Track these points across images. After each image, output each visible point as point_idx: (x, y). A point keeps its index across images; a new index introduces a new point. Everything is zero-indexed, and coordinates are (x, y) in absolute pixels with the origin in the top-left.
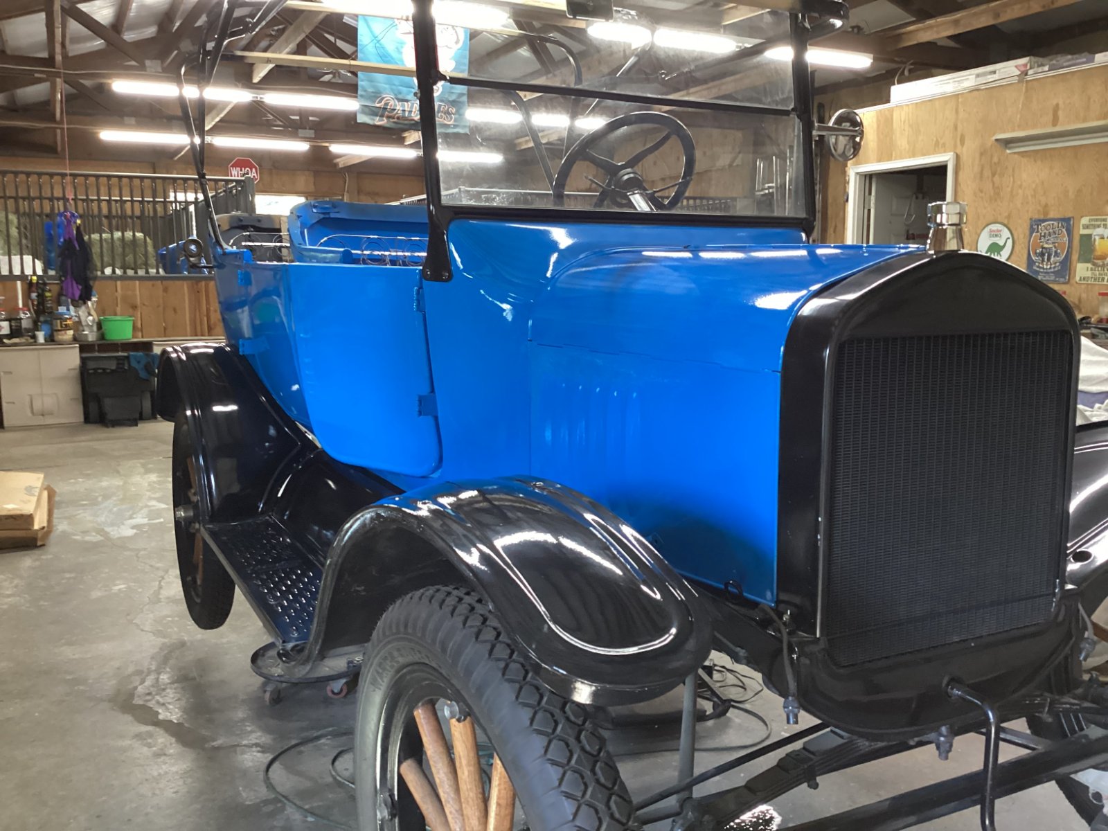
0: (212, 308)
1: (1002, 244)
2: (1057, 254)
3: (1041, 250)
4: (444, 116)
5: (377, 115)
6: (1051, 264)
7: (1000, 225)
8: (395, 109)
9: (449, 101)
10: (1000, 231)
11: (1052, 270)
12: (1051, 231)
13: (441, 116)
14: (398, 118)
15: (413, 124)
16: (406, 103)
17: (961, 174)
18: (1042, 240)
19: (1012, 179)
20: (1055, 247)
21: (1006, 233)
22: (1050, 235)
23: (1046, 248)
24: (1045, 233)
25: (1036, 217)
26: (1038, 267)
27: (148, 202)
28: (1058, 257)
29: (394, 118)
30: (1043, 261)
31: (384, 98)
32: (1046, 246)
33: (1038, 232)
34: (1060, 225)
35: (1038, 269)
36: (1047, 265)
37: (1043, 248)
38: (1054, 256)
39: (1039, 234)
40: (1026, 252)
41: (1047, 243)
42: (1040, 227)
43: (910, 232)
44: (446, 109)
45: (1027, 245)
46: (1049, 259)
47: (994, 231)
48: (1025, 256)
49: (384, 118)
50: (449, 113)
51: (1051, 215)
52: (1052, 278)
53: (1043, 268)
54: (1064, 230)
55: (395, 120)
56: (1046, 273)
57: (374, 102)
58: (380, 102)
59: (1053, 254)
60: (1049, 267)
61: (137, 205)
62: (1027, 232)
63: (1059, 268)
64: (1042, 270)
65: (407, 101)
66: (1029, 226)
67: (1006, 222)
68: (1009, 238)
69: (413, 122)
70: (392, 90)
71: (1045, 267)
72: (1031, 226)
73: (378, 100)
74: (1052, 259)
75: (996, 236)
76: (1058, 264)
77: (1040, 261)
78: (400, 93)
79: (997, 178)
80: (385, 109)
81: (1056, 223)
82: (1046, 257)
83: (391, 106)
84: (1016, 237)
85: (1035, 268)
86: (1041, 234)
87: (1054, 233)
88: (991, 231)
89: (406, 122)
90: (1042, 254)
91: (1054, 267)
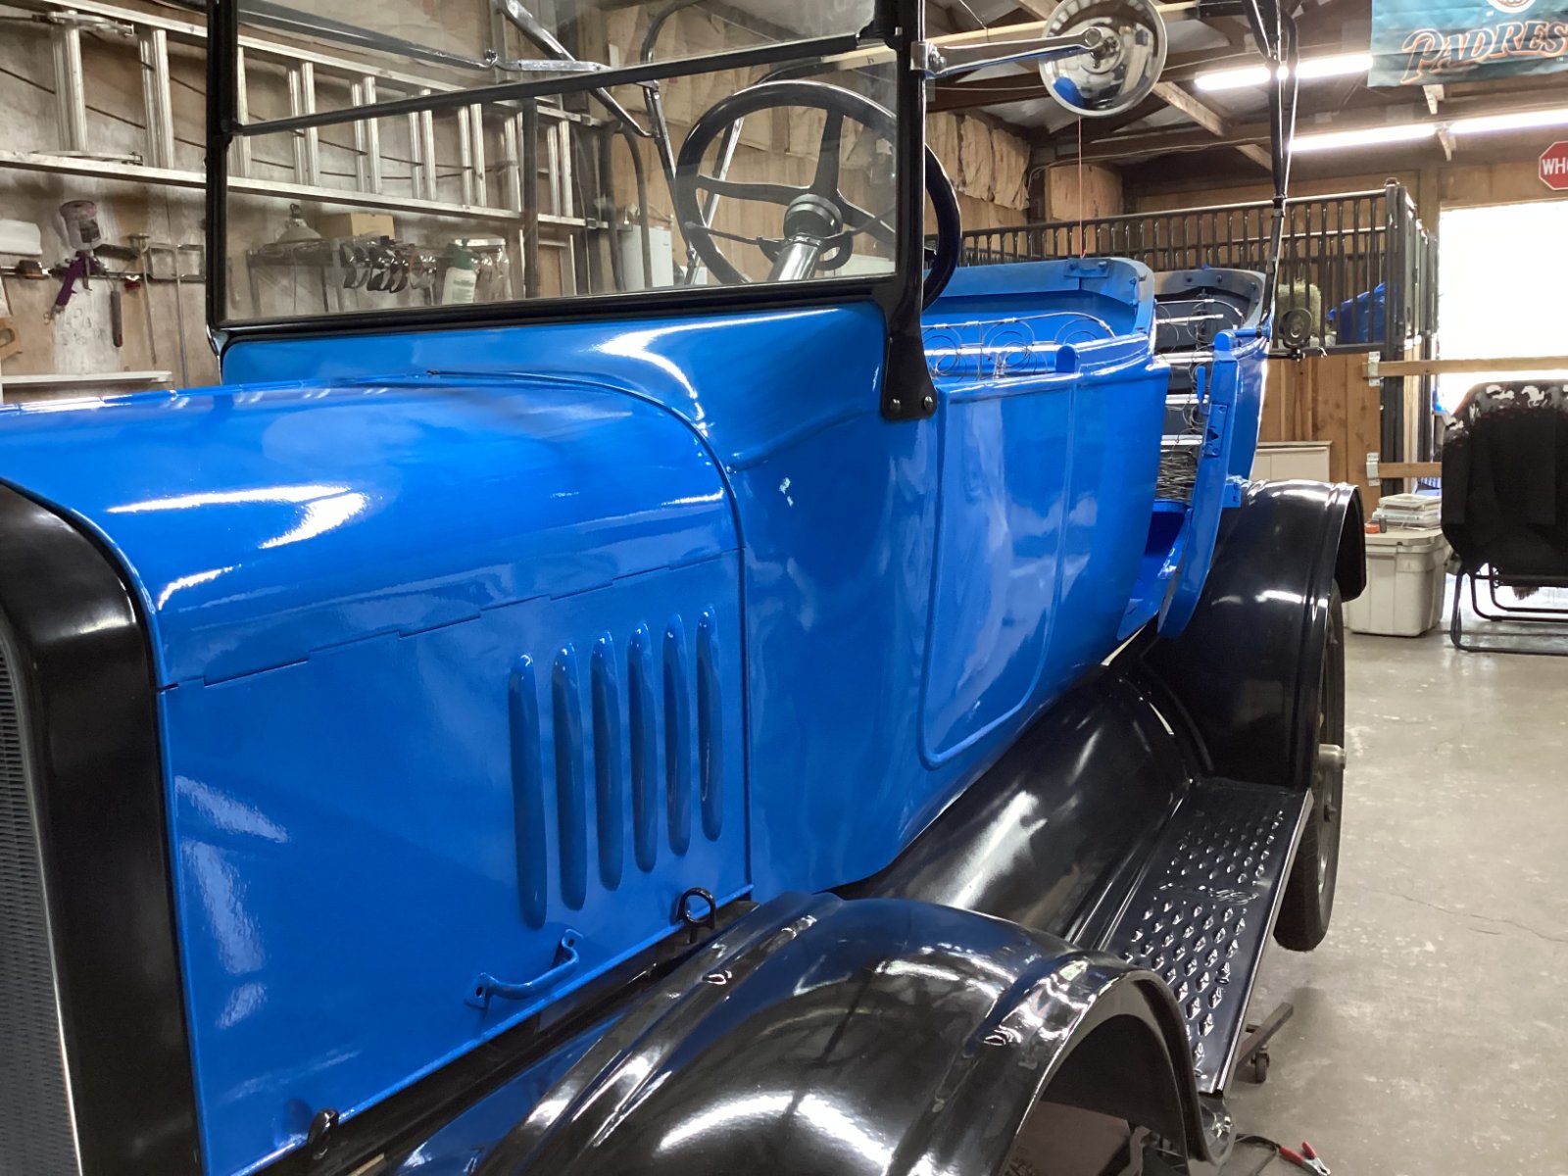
4: (1543, 44)
5: (1403, 68)
8: (1438, 51)
9: (1554, 14)
13: (1535, 44)
14: (1444, 66)
15: (1474, 70)
16: (1460, 36)
29: (1436, 67)
31: (1415, 37)
44: (1547, 29)
49: (1418, 71)
50: (1554, 37)
55: (1439, 70)
57: (1400, 46)
58: (1410, 44)
65: (1463, 31)
69: (1473, 67)
70: (1433, 18)
73: (1405, 42)
78: (1449, 20)
80: (1418, 54)
83: (1430, 46)
89: (1460, 70)
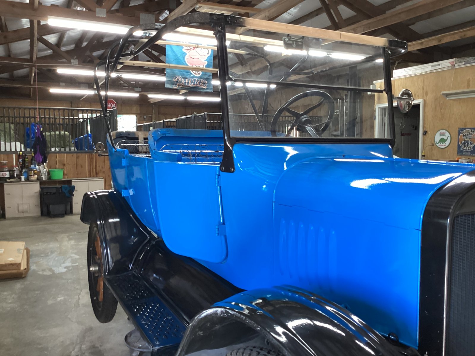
0: (98, 165)
1: (445, 138)
2: (471, 143)
3: (464, 141)
4: (202, 85)
5: (174, 84)
6: (469, 148)
7: (445, 131)
8: (181, 82)
9: (204, 78)
10: (445, 133)
11: (469, 150)
12: (468, 133)
13: (201, 84)
14: (183, 86)
15: (189, 88)
17: (426, 108)
18: (464, 137)
19: (449, 111)
20: (470, 140)
21: (447, 134)
22: (467, 134)
23: (466, 141)
24: (465, 134)
25: (461, 127)
26: (463, 149)
27: (66, 118)
28: (472, 145)
29: (181, 86)
30: (465, 146)
31: (177, 77)
32: (466, 140)
33: (462, 134)
34: (472, 131)
35: (463, 150)
36: (467, 148)
37: (465, 141)
38: (470, 144)
39: (462, 135)
40: (457, 142)
41: (466, 139)
42: (463, 131)
43: (403, 133)
44: (203, 82)
45: (457, 140)
46: (467, 146)
47: (442, 133)
48: (457, 144)
49: (177, 86)
50: (204, 83)
51: (468, 126)
52: (469, 154)
53: (465, 149)
54: (474, 133)
56: (466, 151)
57: (173, 79)
59: (469, 143)
60: (467, 149)
61: (61, 120)
62: (458, 134)
63: (473, 149)
64: (464, 150)
65: (187, 78)
66: (458, 132)
67: (447, 129)
68: (449, 136)
69: (189, 87)
70: (181, 74)
71: (466, 149)
72: (459, 131)
73: (174, 78)
74: (469, 145)
75: (443, 135)
76: (472, 148)
77: (464, 147)
78: (184, 75)
79: (442, 111)
80: (177, 82)
81: (470, 130)
82: (466, 145)
83: (180, 80)
84: (452, 135)
85: (461, 149)
86: (464, 134)
87: (470, 134)
88: (441, 133)
89: (186, 87)
90: (464, 144)
91: (470, 149)
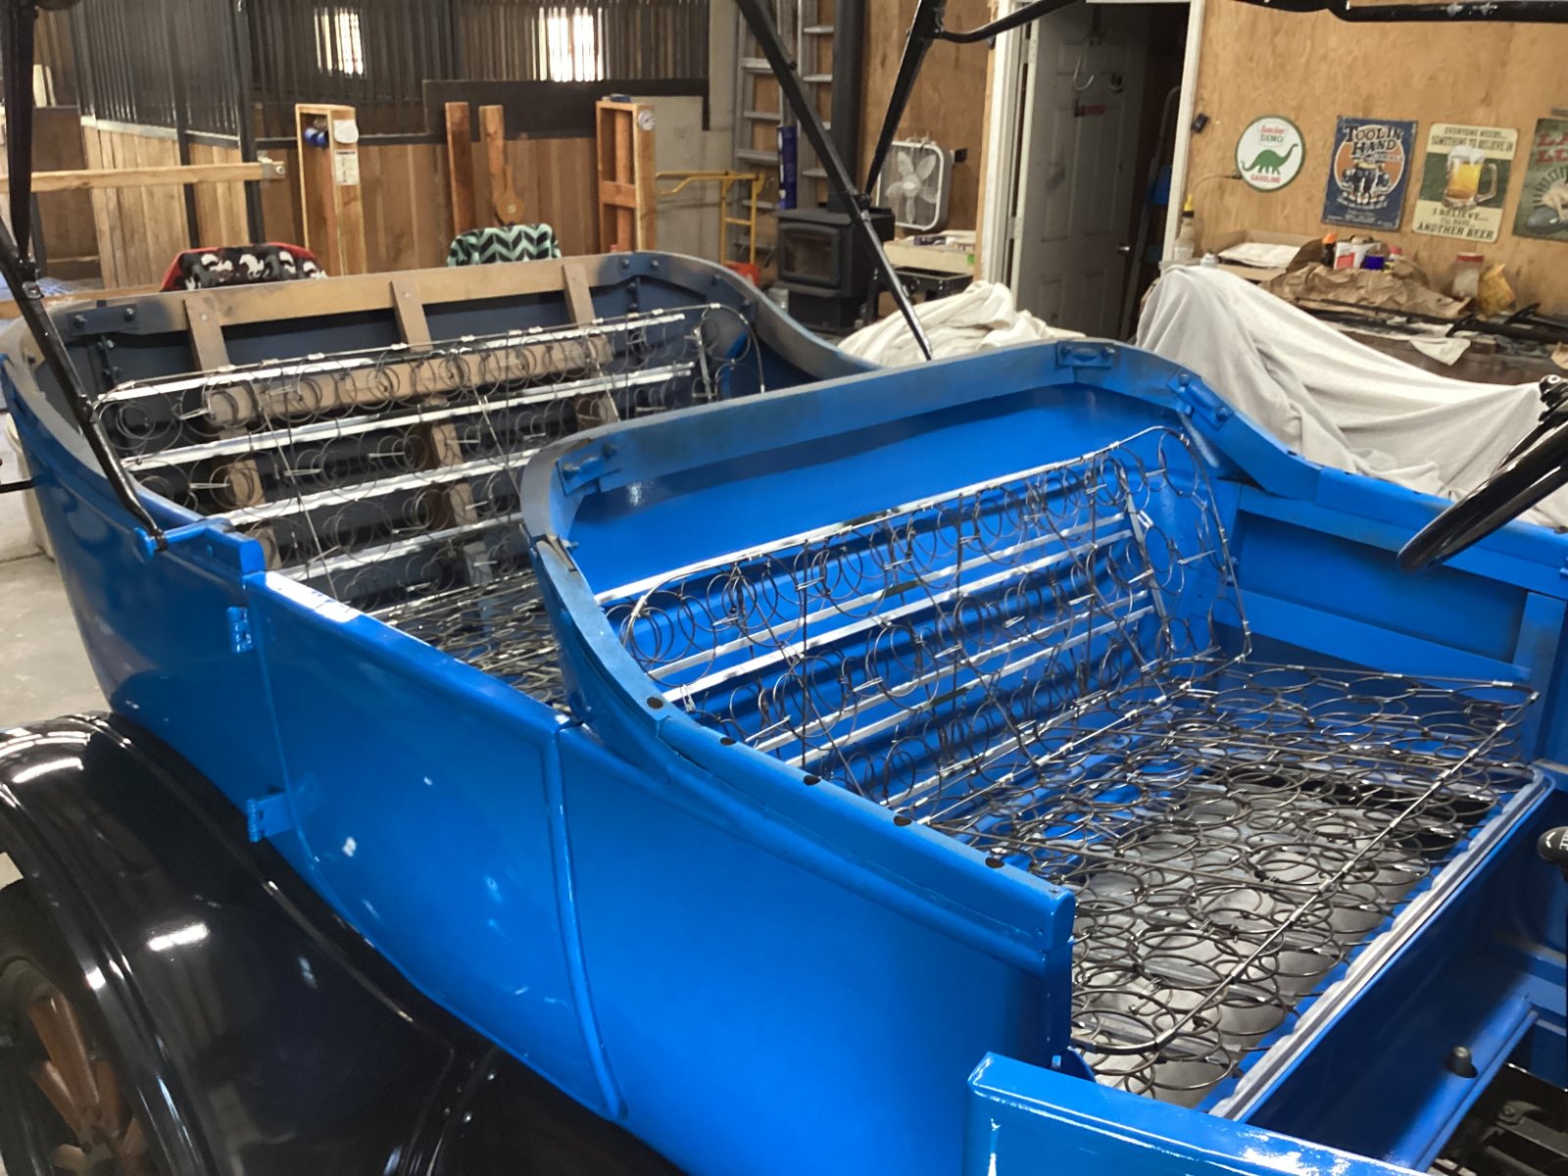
1: (1282, 153)
2: (1382, 181)
3: (1354, 171)
7: (1278, 120)
10: (1281, 131)
11: (1372, 207)
12: (1375, 141)
18: (1358, 155)
19: (1309, 44)
20: (1380, 169)
21: (1292, 137)
22: (1372, 146)
23: (1364, 170)
24: (1364, 144)
25: (1349, 114)
26: (1347, 199)
28: (1384, 186)
30: (1356, 189)
32: (1364, 165)
33: (1350, 140)
34: (1392, 133)
36: (1363, 195)
37: (1357, 167)
38: (1377, 185)
39: (1352, 143)
40: (1327, 170)
41: (1366, 161)
42: (1354, 132)
43: (1081, 104)
46: (1367, 188)
47: (1270, 130)
48: (1324, 180)
51: (1378, 114)
52: (1371, 220)
53: (1355, 202)
54: (1399, 142)
56: (1358, 210)
59: (1376, 181)
60: (1366, 201)
62: (1332, 140)
63: (1385, 204)
64: (1352, 205)
66: (1335, 130)
67: (1292, 117)
68: (1295, 145)
71: (1359, 200)
72: (1339, 130)
74: (1374, 188)
75: (1274, 139)
76: (1382, 198)
77: (1351, 190)
79: (1280, 40)
81: (1385, 129)
82: (1362, 184)
84: (1308, 146)
86: (1356, 144)
87: (1381, 145)
88: (1264, 130)
90: (1355, 179)
91: (1376, 203)
